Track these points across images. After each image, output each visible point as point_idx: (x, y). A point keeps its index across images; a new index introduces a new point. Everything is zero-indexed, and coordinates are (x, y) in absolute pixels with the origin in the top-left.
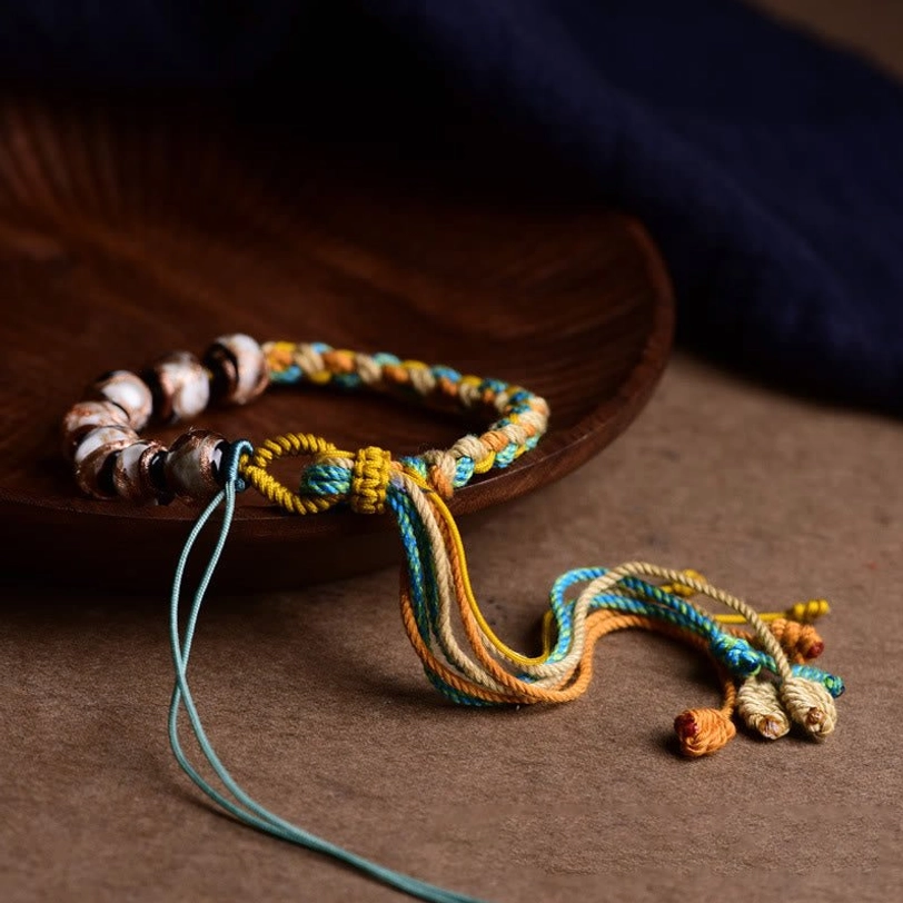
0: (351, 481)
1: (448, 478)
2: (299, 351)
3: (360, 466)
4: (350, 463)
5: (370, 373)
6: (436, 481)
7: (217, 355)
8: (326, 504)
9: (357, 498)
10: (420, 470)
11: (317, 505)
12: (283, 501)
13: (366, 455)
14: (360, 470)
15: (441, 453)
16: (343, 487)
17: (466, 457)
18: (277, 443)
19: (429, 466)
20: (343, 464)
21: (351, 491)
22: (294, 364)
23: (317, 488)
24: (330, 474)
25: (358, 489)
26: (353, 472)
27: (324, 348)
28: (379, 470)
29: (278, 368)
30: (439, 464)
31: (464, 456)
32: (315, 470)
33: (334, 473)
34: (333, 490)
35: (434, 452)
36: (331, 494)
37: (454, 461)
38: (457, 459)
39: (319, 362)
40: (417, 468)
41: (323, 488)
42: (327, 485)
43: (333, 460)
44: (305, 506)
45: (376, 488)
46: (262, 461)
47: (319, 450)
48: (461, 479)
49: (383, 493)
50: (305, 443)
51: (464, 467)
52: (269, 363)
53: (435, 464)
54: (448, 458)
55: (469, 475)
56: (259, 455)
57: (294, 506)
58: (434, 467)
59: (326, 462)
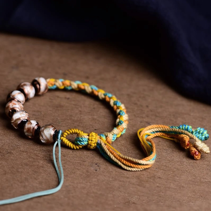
0: (88, 142)
1: (110, 140)
2: (56, 81)
3: (90, 138)
4: (88, 137)
5: (74, 86)
6: (108, 141)
7: (35, 83)
8: (81, 147)
9: (89, 146)
10: (104, 138)
11: (79, 147)
12: (71, 146)
13: (92, 135)
14: (90, 139)
15: (109, 133)
16: (86, 143)
17: (115, 134)
18: (69, 131)
19: (106, 136)
20: (86, 137)
21: (88, 144)
22: (55, 85)
23: (79, 143)
24: (83, 140)
25: (90, 144)
26: (88, 139)
27: (62, 80)
28: (95, 139)
29: (51, 86)
30: (109, 136)
31: (114, 134)
32: (79, 139)
33: (83, 139)
34: (84, 144)
35: (107, 133)
36: (83, 145)
37: (112, 135)
38: (113, 135)
39: (61, 84)
40: (103, 137)
41: (81, 143)
42: (82, 143)
43: (83, 136)
44: (76, 147)
45: (94, 143)
46: (65, 136)
47: (79, 133)
48: (114, 140)
49: (96, 144)
50: (76, 131)
51: (114, 137)
52: (48, 84)
53: (107, 136)
54: (111, 134)
55: (115, 139)
56: (64, 134)
57: (73, 147)
58: (108, 137)
59: (81, 137)
